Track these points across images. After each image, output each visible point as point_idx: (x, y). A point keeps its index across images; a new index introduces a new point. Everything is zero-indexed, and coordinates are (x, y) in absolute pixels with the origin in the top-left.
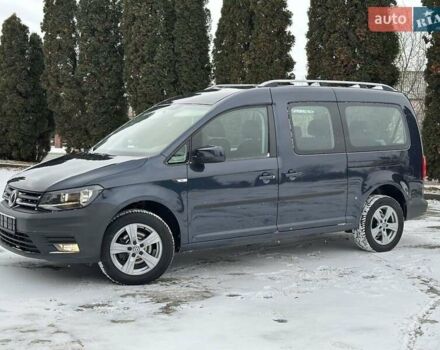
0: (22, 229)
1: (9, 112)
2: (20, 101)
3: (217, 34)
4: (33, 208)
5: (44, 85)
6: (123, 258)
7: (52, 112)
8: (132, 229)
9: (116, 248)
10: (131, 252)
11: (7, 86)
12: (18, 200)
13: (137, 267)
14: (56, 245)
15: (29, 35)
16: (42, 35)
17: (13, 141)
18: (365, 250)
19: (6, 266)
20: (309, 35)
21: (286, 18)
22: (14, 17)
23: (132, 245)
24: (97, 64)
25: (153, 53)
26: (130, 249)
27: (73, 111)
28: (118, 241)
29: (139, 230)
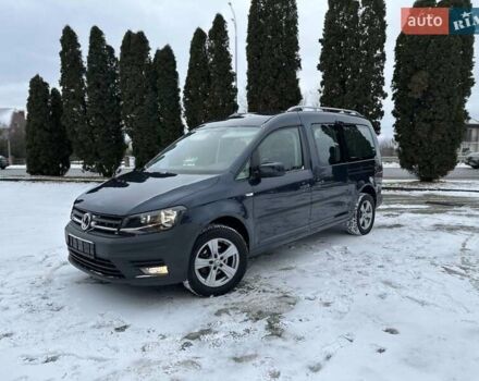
0: (101, 253)
1: (39, 143)
2: (46, 134)
3: (185, 87)
4: (113, 232)
5: (64, 123)
6: (205, 272)
7: (70, 142)
8: (213, 244)
9: (200, 263)
10: (213, 266)
11: (36, 124)
12: (93, 223)
13: (218, 278)
14: (143, 270)
15: (50, 89)
16: (60, 89)
17: (43, 162)
18: (356, 235)
19: (79, 283)
20: (248, 88)
21: (233, 77)
22: (37, 76)
23: (213, 259)
24: (103, 107)
25: (143, 100)
26: (211, 262)
27: (86, 140)
28: (200, 257)
29: (219, 244)
